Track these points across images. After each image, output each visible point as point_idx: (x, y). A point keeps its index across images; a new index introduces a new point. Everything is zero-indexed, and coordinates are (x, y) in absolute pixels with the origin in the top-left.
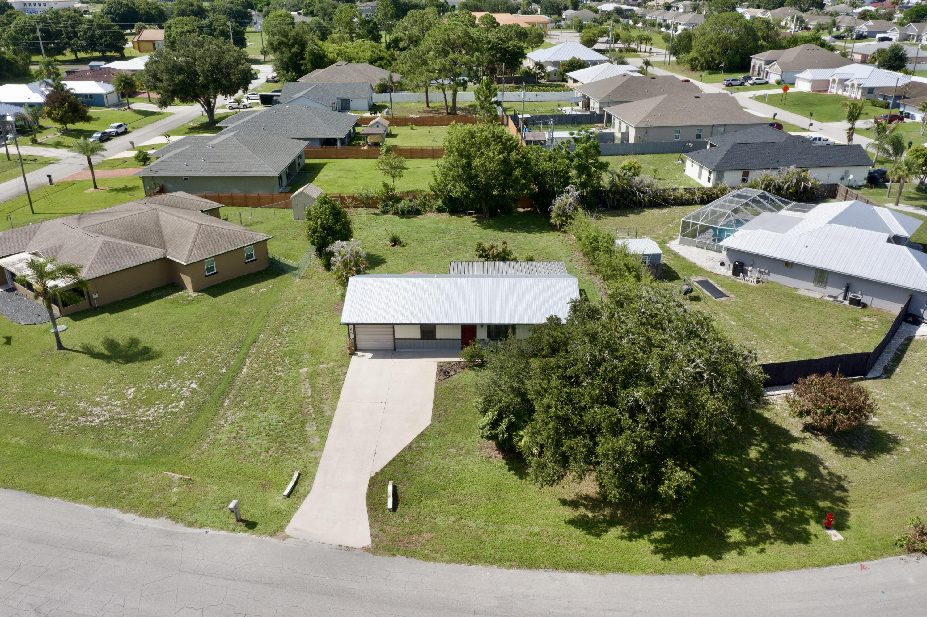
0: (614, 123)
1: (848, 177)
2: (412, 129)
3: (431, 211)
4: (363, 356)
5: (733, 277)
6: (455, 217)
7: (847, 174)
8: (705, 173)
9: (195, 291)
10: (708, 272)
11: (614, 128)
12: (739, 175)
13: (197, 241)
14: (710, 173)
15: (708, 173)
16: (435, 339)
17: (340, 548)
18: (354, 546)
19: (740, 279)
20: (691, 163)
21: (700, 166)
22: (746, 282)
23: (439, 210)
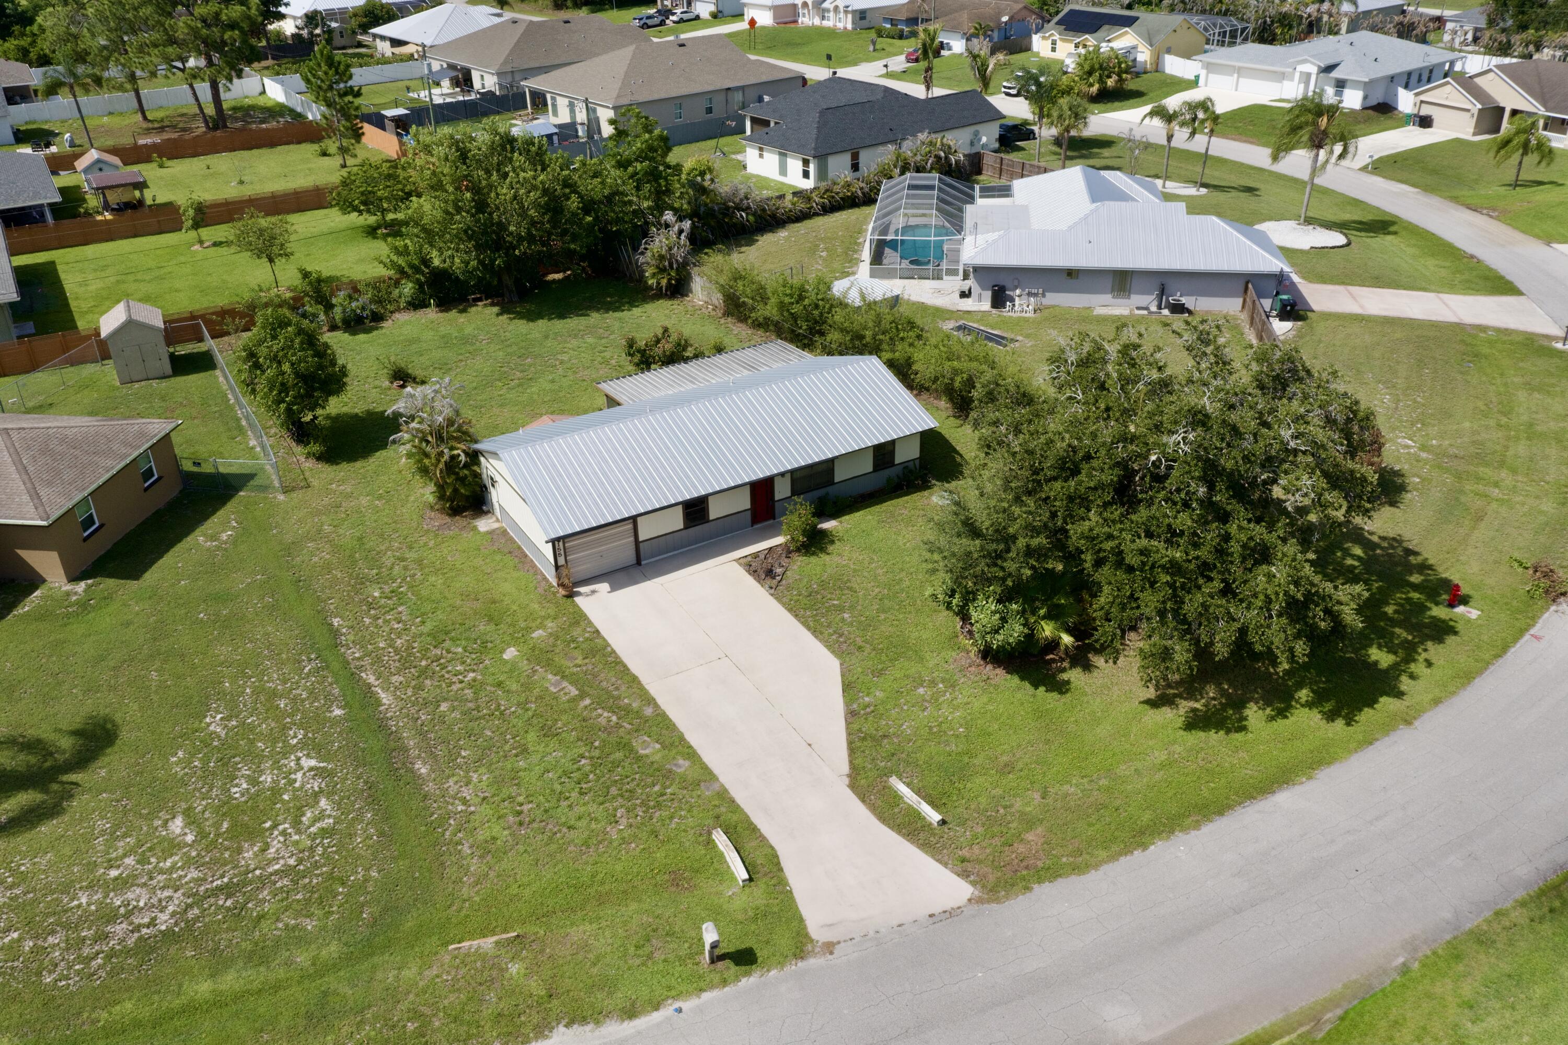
0: (554, 106)
1: (980, 140)
2: (161, 166)
3: (398, 310)
4: (593, 592)
5: (994, 311)
6: (453, 313)
7: (976, 134)
8: (795, 165)
9: (74, 578)
10: (952, 312)
11: (555, 113)
12: (846, 159)
13: (31, 469)
14: (806, 163)
15: (800, 163)
16: (708, 521)
17: (934, 919)
18: (956, 905)
19: (1007, 312)
20: (757, 152)
21: (780, 154)
22: (1019, 314)
23: (417, 304)
